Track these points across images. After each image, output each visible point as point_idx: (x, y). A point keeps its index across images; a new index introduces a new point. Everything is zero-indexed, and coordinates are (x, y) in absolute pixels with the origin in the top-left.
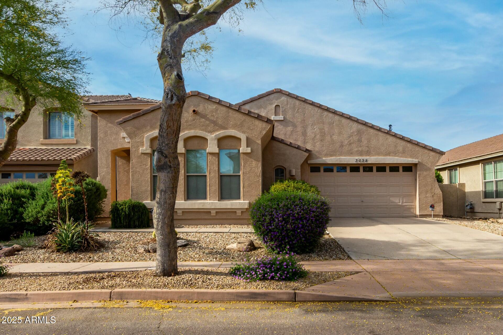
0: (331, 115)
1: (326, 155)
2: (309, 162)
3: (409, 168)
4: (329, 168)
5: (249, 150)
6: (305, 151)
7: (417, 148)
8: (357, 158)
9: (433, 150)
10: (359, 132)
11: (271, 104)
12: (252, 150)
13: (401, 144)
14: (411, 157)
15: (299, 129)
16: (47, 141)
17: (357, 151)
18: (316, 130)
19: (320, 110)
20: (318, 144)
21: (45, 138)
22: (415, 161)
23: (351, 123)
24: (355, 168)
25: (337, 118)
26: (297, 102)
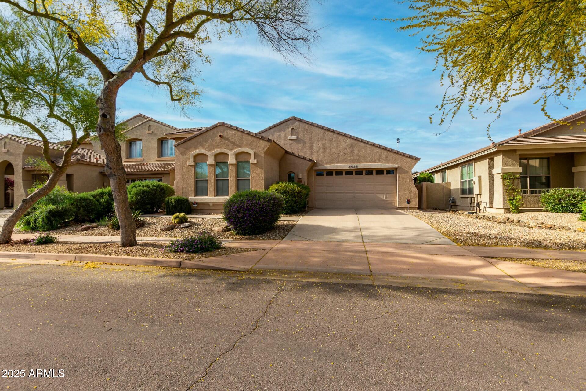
0: (331, 134)
1: (327, 163)
2: (315, 168)
3: (390, 172)
4: (330, 173)
5: (255, 161)
6: (309, 161)
7: (397, 156)
8: (350, 164)
9: (410, 157)
10: (352, 146)
11: (288, 128)
12: (258, 161)
13: (385, 153)
14: (392, 163)
15: (308, 145)
16: (160, 159)
17: (350, 159)
18: (320, 145)
19: (323, 131)
20: (321, 156)
21: (159, 156)
22: (395, 166)
23: (346, 139)
24: (349, 172)
25: (335, 135)
26: (307, 126)
